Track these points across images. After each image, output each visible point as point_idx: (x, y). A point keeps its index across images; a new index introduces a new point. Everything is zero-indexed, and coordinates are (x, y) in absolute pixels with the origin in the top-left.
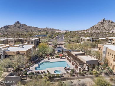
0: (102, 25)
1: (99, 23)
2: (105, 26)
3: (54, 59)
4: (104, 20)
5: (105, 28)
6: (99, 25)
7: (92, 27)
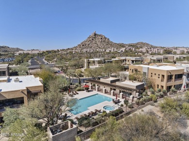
0: (94, 42)
1: (89, 38)
2: (97, 42)
3: (78, 94)
4: (95, 35)
5: (99, 46)
6: (90, 41)
7: (80, 44)
